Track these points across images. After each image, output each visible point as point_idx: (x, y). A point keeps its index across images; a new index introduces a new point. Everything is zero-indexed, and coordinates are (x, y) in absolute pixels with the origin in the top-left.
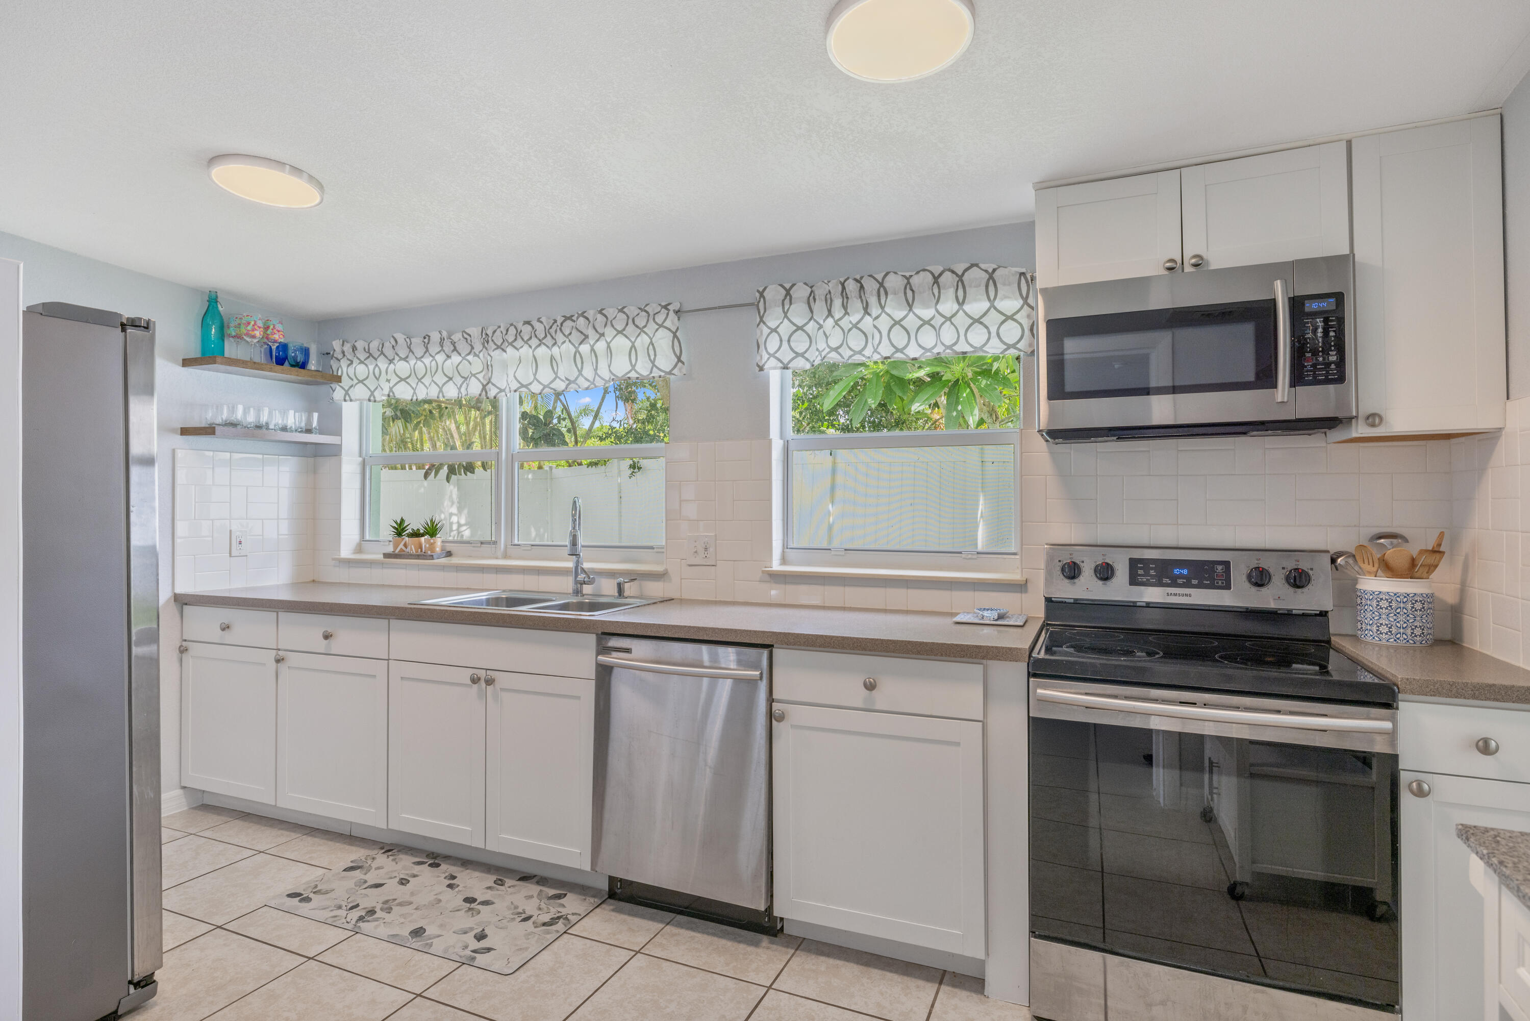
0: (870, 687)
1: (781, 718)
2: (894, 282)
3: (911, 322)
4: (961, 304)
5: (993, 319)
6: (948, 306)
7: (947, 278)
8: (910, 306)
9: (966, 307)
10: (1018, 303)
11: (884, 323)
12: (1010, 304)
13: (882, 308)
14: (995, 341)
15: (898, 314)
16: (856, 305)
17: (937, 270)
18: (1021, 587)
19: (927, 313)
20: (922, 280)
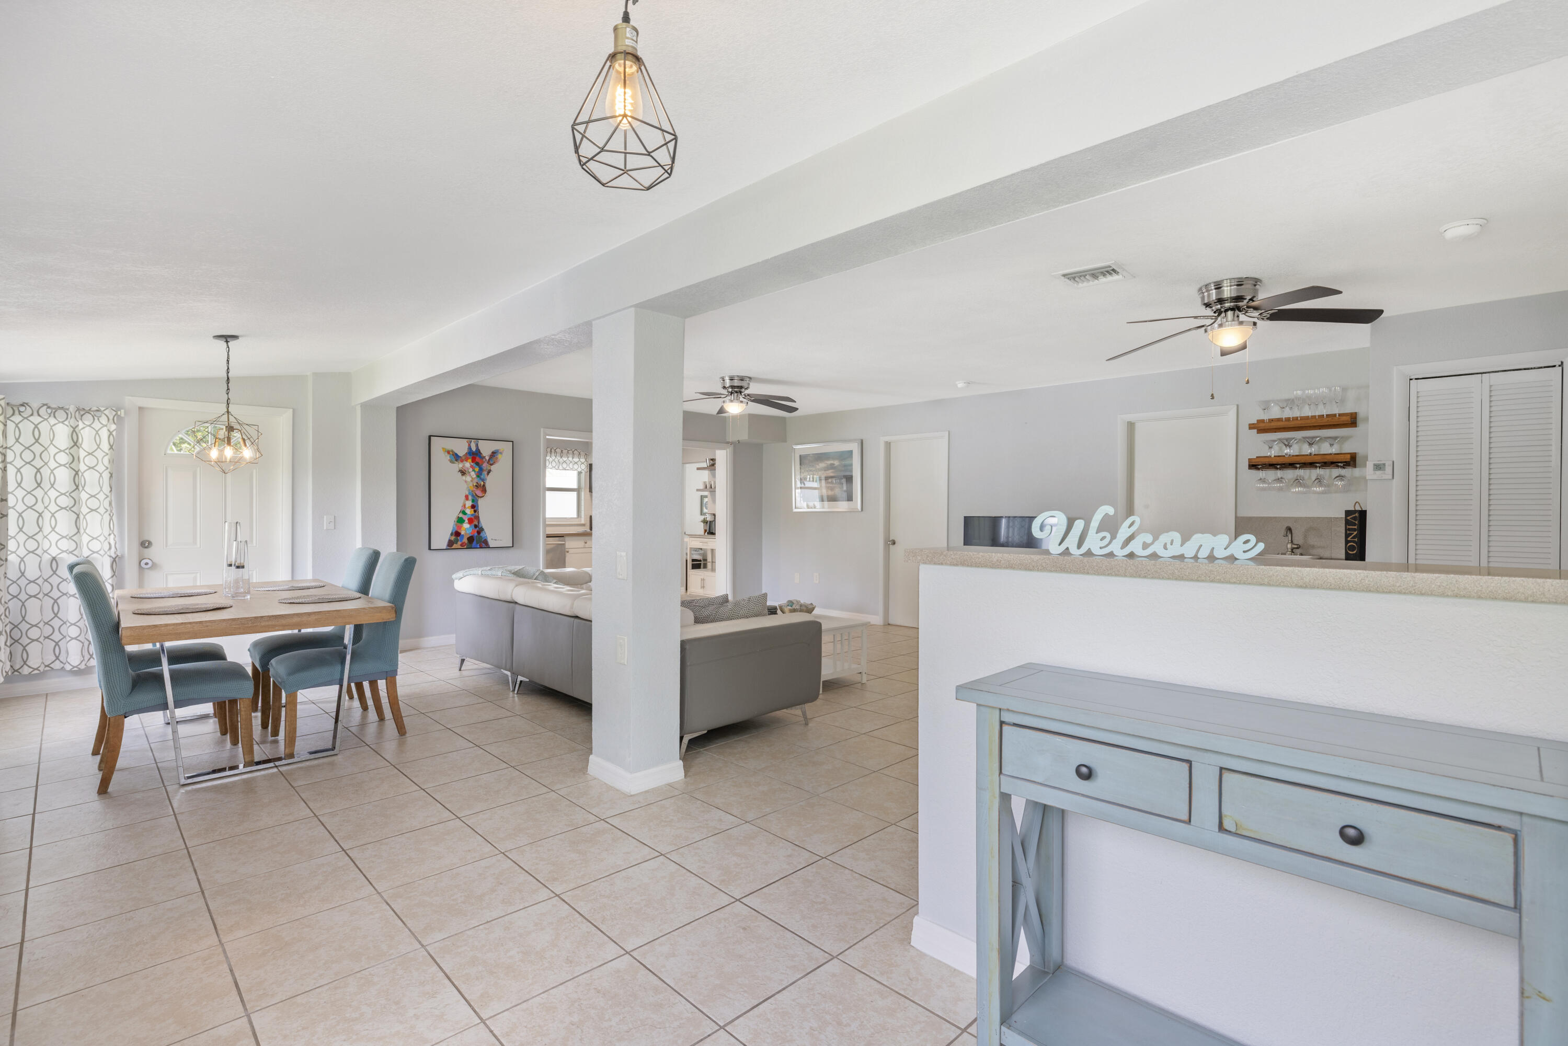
0: (586, 543)
1: (568, 552)
2: (558, 450)
3: (561, 460)
4: (573, 458)
5: (579, 463)
6: (570, 459)
7: (570, 452)
8: (561, 457)
9: (574, 459)
10: (584, 460)
11: (556, 460)
12: (583, 460)
13: (556, 457)
14: (579, 468)
15: (559, 458)
16: (549, 454)
17: (569, 449)
18: (584, 525)
19: (565, 459)
20: (565, 451)
